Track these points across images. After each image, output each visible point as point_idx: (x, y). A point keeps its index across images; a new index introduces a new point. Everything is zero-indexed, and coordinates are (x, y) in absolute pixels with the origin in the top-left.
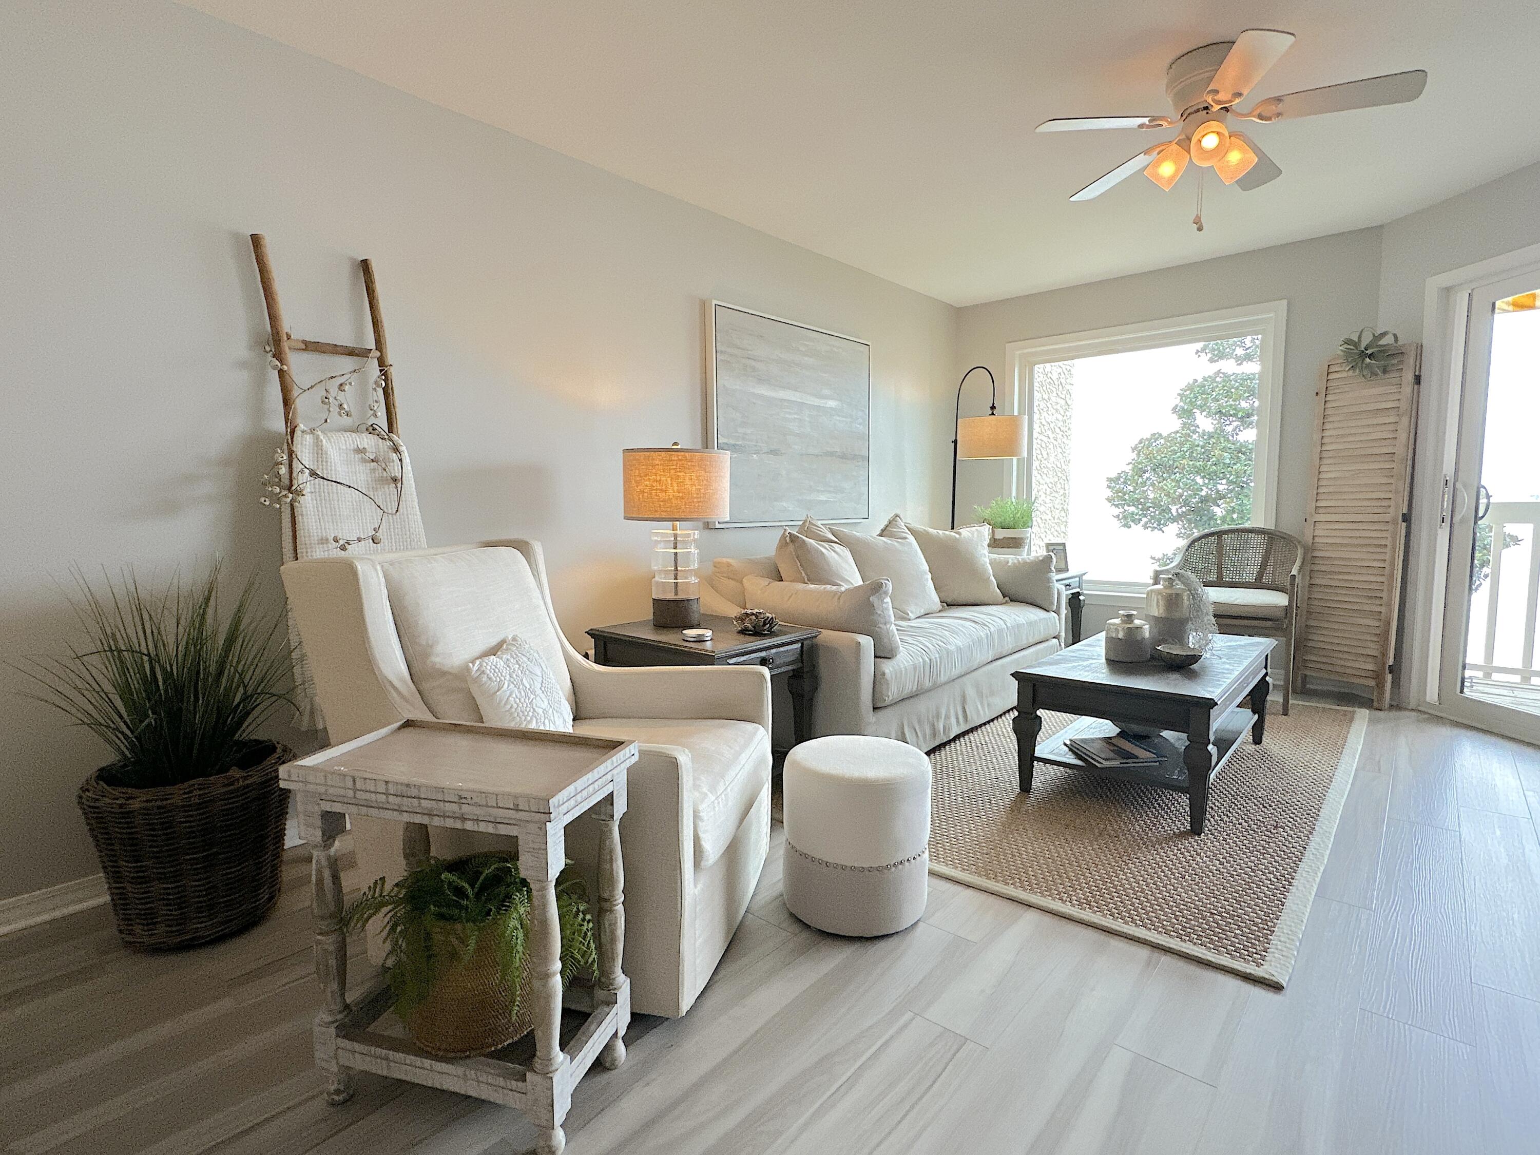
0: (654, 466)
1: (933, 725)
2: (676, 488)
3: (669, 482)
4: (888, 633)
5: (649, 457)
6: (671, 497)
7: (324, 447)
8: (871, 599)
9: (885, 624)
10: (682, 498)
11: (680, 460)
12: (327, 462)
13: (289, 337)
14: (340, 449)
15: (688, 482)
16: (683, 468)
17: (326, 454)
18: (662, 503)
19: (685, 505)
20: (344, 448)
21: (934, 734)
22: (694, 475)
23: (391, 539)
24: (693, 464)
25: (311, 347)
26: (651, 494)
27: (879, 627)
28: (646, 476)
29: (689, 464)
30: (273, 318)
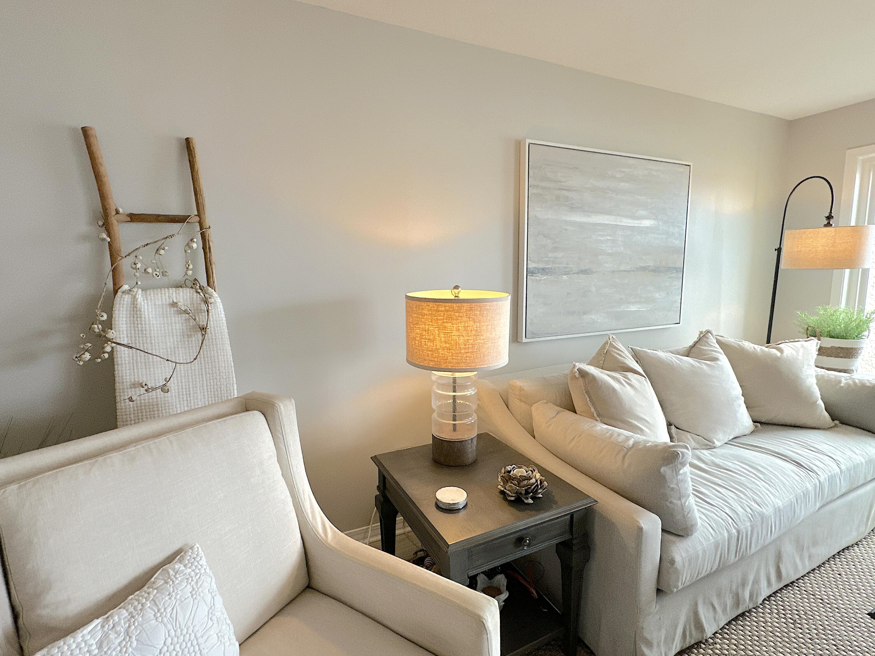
0: (423, 315)
1: (737, 595)
2: (443, 339)
3: (437, 332)
4: (683, 509)
5: (419, 306)
6: (438, 347)
7: (138, 306)
8: (662, 469)
9: (680, 499)
10: (449, 349)
11: (447, 311)
12: (141, 317)
13: (117, 212)
14: (155, 305)
15: (455, 333)
16: (450, 319)
17: (140, 311)
18: (430, 353)
19: (452, 355)
20: (160, 303)
21: (737, 603)
22: (461, 326)
23: (202, 378)
24: (461, 315)
25: (134, 218)
26: (421, 342)
27: (671, 502)
28: (417, 324)
29: (457, 314)
30: (103, 197)
